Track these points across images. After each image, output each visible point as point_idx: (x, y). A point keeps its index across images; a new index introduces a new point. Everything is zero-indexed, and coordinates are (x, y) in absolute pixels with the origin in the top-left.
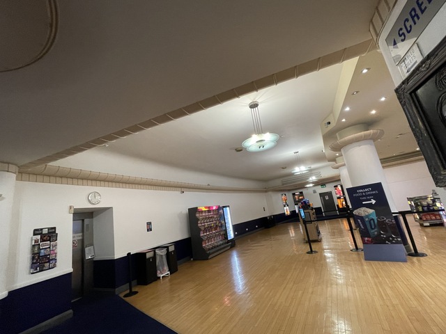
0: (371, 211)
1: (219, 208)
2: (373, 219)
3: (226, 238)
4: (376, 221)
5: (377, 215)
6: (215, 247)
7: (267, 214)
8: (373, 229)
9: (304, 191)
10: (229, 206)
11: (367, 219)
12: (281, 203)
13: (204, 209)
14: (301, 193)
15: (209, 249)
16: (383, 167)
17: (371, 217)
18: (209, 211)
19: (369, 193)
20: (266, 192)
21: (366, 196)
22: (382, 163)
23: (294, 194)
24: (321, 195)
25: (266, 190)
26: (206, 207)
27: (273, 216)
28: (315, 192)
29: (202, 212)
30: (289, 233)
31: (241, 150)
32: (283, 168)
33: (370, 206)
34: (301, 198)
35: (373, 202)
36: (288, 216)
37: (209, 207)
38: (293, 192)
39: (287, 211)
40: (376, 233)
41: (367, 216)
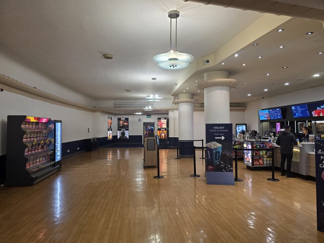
0: (219, 145)
1: (49, 121)
2: (219, 152)
3: (54, 159)
4: (220, 154)
5: (223, 148)
6: (40, 170)
7: (90, 136)
8: (216, 159)
9: (131, 118)
10: (60, 121)
11: (214, 152)
12: (106, 127)
13: (32, 120)
14: (127, 119)
15: (34, 172)
16: (231, 110)
17: (218, 150)
18: (37, 123)
19: (222, 131)
20: (94, 111)
21: (219, 133)
22: (230, 106)
23: (119, 119)
24: (145, 124)
25: (94, 110)
26: (35, 118)
27: (97, 138)
28: (140, 120)
29: (29, 123)
30: (106, 158)
31: (111, 58)
32: (127, 91)
33: (219, 141)
34: (125, 124)
35: (223, 138)
36: (110, 140)
37: (39, 119)
38: (119, 117)
39: (110, 135)
40: (218, 163)
41: (215, 149)
